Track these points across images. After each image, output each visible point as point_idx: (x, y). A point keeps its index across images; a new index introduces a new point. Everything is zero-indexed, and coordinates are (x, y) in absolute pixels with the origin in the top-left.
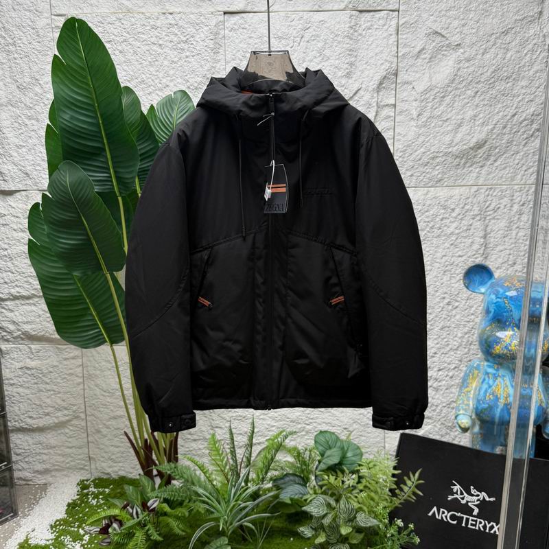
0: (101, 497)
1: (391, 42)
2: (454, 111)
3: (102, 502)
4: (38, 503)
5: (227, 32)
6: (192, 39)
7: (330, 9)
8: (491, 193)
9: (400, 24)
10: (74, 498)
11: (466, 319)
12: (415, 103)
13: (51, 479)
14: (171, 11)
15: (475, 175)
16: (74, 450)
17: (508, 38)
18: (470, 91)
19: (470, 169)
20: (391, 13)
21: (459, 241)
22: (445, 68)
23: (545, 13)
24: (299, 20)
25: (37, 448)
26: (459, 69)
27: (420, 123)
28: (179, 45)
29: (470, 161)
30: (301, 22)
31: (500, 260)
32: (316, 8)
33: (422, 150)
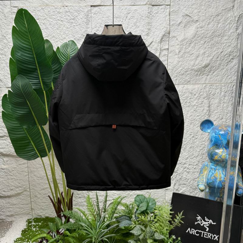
0: (37, 227)
1: (167, 19)
2: (195, 50)
3: (38, 229)
4: (8, 230)
5: (92, 15)
6: (76, 18)
7: (139, 4)
8: (212, 87)
9: (171, 11)
10: (25, 228)
11: (201, 143)
12: (177, 46)
13: (14, 219)
14: (67, 5)
15: (204, 79)
16: (24, 206)
17: (219, 18)
18: (202, 41)
19: (202, 76)
20: (167, 6)
21: (198, 109)
22: (191, 31)
23: (235, 6)
24: (125, 9)
25: (7, 205)
26: (197, 31)
27: (180, 56)
28: (70, 21)
29: (202, 73)
30: (126, 10)
31: (216, 117)
32: (133, 4)
33: (181, 68)
